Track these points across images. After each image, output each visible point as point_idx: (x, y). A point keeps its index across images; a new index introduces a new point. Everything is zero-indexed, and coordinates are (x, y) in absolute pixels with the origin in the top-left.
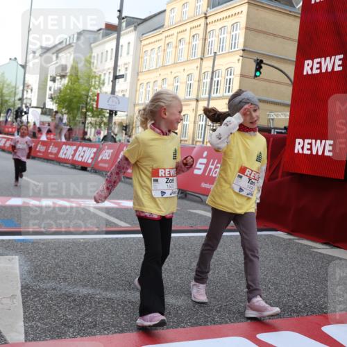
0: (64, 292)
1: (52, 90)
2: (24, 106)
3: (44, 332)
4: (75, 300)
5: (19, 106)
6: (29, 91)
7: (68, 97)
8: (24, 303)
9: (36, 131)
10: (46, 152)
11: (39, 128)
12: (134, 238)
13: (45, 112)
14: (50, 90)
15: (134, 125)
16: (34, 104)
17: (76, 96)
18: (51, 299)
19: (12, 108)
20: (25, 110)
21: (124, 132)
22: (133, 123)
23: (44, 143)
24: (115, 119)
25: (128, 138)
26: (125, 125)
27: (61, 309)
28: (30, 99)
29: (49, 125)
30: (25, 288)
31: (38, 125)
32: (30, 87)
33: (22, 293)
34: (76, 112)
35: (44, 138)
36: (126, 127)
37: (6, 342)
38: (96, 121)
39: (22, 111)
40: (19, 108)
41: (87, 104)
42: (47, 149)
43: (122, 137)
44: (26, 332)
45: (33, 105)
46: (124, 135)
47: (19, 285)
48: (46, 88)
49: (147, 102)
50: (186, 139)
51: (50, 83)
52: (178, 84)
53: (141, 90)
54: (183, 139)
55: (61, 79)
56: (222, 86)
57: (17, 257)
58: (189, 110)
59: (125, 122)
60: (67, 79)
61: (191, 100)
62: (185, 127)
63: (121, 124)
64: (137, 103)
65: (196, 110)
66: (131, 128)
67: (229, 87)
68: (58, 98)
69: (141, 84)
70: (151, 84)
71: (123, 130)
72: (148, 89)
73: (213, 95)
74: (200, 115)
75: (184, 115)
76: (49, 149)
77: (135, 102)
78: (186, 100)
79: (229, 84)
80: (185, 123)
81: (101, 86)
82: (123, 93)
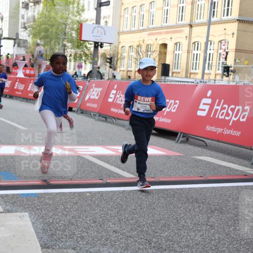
10: (25, 90)
15: (119, 56)
16: (5, 35)
17: (53, 26)
21: (108, 64)
22: (118, 54)
24: (101, 51)
25: (113, 72)
26: (108, 57)
36: (111, 59)
38: (76, 53)
41: (65, 34)
42: (26, 87)
43: (105, 70)
46: (108, 68)
48: (19, 16)
49: (133, 29)
50: (179, 70)
51: (22, 11)
52: (168, 8)
53: (126, 16)
54: (174, 71)
55: (35, 5)
56: (220, 9)
57: (27, 214)
58: (181, 37)
59: (109, 54)
60: (41, 5)
61: (183, 26)
62: (176, 57)
63: (104, 55)
64: (121, 30)
65: (189, 37)
66: (116, 60)
67: (228, 9)
68: (31, 27)
69: (125, 9)
70: (137, 9)
71: (108, 62)
72: (134, 14)
73: (212, 19)
74: (194, 43)
75: (176, 44)
76: (28, 87)
77: (120, 30)
78: (177, 26)
79: (228, 6)
80: (177, 52)
81: (81, 12)
82: (105, 20)
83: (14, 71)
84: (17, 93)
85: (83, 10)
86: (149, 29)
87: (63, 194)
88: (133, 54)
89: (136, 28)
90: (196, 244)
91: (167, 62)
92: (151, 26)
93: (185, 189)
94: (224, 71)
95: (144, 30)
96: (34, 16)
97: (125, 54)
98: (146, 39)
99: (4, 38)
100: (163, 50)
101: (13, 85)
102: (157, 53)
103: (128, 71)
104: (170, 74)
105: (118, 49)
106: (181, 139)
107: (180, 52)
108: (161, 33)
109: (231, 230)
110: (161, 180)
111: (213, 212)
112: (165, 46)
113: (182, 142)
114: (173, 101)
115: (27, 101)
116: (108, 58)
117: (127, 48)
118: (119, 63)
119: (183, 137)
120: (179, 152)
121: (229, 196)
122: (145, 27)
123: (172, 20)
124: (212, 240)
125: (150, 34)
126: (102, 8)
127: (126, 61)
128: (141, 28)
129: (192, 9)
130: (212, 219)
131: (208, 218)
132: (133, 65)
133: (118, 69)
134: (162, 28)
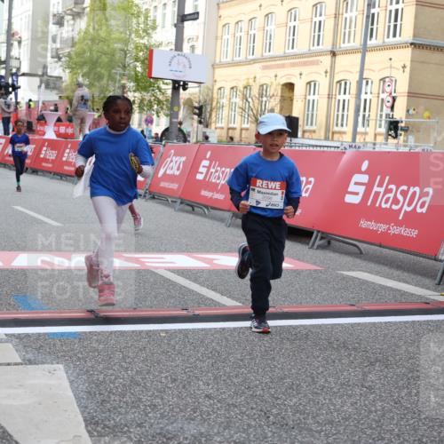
1: (58, 40)
6: (16, 44)
10: (58, 160)
13: (50, 83)
14: (54, 41)
15: (214, 104)
21: (196, 117)
22: (212, 100)
23: (52, 144)
24: (183, 95)
26: (196, 105)
28: (18, 59)
32: (17, 37)
35: (50, 134)
36: (200, 108)
41: (124, 67)
42: (60, 155)
43: (191, 126)
45: (23, 71)
46: (195, 124)
48: (47, 37)
49: (237, 59)
50: (314, 127)
51: (53, 29)
53: (225, 37)
54: (307, 129)
55: (74, 19)
58: (317, 73)
59: (197, 100)
61: (321, 53)
62: (310, 106)
63: (189, 102)
64: (217, 62)
65: (331, 72)
66: (209, 110)
68: (68, 54)
69: (224, 26)
70: (244, 25)
71: (195, 114)
72: (238, 35)
73: (369, 42)
74: (339, 82)
75: (309, 83)
76: (63, 156)
77: (215, 60)
78: (311, 54)
80: (310, 97)
81: (150, 31)
82: (191, 44)
83: (39, 128)
84: (44, 164)
85: (154, 28)
86: (263, 59)
87: (122, 333)
88: (238, 100)
89: (242, 58)
91: (295, 114)
92: (267, 54)
95: (255, 61)
96: (73, 38)
97: (224, 101)
98: (258, 76)
99: (24, 75)
100: (287, 94)
102: (278, 99)
103: (229, 129)
104: (299, 134)
105: (212, 93)
107: (316, 97)
108: (283, 66)
112: (290, 86)
114: (304, 179)
115: (61, 179)
116: (196, 108)
117: (227, 91)
118: (214, 115)
119: (322, 238)
120: (314, 264)
122: (257, 54)
125: (265, 68)
127: (225, 111)
128: (251, 57)
132: (238, 118)
133: (213, 126)
134: (285, 57)
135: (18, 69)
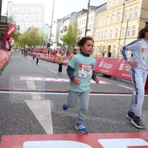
0: (67, 115)
1: (61, 36)
2: (50, 42)
3: (60, 131)
4: (72, 119)
5: (49, 42)
6: (53, 36)
7: (67, 38)
8: (52, 119)
9: (55, 52)
11: (56, 51)
12: (94, 95)
13: (59, 45)
14: (60, 36)
15: (94, 50)
17: (71, 38)
18: (63, 118)
19: (46, 43)
20: (51, 44)
27: (66, 122)
28: (53, 40)
29: (60, 50)
30: (53, 113)
31: (56, 50)
33: (51, 115)
34: (70, 44)
35: (58, 55)
37: (46, 134)
38: (78, 48)
39: (50, 45)
40: (49, 43)
41: (75, 41)
44: (54, 130)
45: (54, 42)
47: (51, 112)
49: (99, 40)
50: (115, 55)
51: (60, 34)
52: (112, 33)
53: (96, 36)
54: (113, 55)
55: (65, 31)
56: (131, 34)
57: (49, 101)
58: (116, 43)
60: (67, 31)
61: (117, 39)
62: (114, 51)
65: (119, 43)
67: (134, 34)
68: (63, 39)
69: (96, 33)
70: (101, 33)
72: (99, 35)
73: (126, 37)
74: (121, 46)
75: (114, 46)
78: (115, 39)
79: (134, 32)
80: (114, 49)
81: (80, 34)
84: (56, 61)
85: (81, 33)
86: (104, 40)
87: (65, 95)
88: (99, 49)
89: (100, 40)
90: (112, 115)
91: (111, 52)
92: (105, 39)
93: (111, 96)
94: (132, 56)
95: (103, 41)
96: (64, 35)
97: (96, 49)
98: (103, 44)
100: (109, 48)
101: (55, 58)
102: (107, 49)
103: (97, 55)
104: (112, 56)
106: (112, 78)
107: (116, 49)
108: (108, 42)
109: (127, 111)
110: (102, 92)
111: (120, 104)
112: (110, 46)
113: (113, 80)
114: (110, 64)
117: (96, 47)
118: (93, 52)
119: (113, 78)
120: (111, 83)
121: (128, 99)
122: (103, 39)
123: (113, 37)
124: (118, 114)
125: (105, 42)
126: (87, 32)
127: (96, 51)
128: (102, 40)
129: (120, 33)
130: (120, 107)
131: (118, 106)
132: (99, 53)
133: (93, 54)
134: (109, 40)
135: (53, 42)
